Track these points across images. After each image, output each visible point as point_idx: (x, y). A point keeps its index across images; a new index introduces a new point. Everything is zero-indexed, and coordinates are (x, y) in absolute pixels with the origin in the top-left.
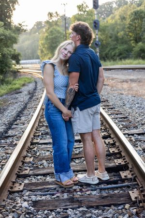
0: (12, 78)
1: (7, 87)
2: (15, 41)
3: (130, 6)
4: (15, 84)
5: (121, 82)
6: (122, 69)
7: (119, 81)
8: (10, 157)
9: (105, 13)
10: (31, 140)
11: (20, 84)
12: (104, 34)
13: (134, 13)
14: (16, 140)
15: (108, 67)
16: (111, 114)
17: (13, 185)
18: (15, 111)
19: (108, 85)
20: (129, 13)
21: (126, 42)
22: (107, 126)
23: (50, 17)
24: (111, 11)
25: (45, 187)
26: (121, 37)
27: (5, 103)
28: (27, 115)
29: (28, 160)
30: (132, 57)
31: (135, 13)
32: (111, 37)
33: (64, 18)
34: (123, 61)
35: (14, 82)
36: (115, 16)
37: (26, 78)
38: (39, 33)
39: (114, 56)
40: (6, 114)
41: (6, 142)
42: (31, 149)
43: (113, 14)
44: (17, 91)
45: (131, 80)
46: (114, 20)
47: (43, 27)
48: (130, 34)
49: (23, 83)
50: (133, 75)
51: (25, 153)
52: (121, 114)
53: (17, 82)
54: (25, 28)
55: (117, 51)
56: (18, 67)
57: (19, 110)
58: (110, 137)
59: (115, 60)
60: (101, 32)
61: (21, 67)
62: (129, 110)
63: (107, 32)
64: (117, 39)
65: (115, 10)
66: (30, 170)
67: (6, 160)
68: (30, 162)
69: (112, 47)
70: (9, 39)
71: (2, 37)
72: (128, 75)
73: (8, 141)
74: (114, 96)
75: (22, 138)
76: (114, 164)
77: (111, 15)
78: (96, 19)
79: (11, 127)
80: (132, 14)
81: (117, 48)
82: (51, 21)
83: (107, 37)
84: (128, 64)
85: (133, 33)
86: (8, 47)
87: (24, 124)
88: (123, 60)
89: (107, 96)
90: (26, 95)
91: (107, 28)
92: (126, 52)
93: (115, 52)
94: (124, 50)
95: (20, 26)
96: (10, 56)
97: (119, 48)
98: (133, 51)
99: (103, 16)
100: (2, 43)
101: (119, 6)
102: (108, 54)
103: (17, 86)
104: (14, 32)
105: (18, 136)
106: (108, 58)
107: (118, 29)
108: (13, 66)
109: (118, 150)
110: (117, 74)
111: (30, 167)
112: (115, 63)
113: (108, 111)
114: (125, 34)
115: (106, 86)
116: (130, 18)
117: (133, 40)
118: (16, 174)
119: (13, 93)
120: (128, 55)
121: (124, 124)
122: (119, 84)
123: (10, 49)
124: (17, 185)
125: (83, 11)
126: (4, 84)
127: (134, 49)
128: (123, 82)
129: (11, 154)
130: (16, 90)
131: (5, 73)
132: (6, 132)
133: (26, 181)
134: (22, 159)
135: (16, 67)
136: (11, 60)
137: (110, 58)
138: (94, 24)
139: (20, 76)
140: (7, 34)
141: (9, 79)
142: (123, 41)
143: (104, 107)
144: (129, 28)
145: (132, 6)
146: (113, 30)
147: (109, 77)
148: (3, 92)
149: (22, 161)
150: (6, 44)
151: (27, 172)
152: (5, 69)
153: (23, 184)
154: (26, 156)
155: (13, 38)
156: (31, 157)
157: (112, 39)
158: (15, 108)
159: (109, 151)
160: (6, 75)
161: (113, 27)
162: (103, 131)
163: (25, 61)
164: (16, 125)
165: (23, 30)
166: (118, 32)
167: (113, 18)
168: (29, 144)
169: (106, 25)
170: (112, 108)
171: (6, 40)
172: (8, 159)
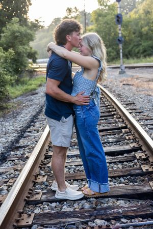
0: (28, 78)
1: (22, 87)
2: (30, 38)
4: (31, 85)
5: (147, 81)
6: (147, 67)
7: (145, 80)
8: (19, 175)
9: (128, 8)
10: (45, 152)
11: (36, 84)
12: (126, 30)
14: (28, 152)
15: (131, 65)
16: (140, 120)
17: (20, 216)
18: (29, 116)
19: (132, 85)
21: (151, 38)
22: (137, 135)
23: (69, 13)
25: (60, 220)
26: (145, 33)
27: (18, 105)
28: (43, 120)
29: (41, 179)
32: (134, 33)
33: (84, 14)
34: (148, 59)
35: (30, 82)
36: (138, 10)
39: (138, 53)
40: (19, 118)
41: (16, 155)
42: (45, 164)
43: (136, 8)
44: (33, 92)
46: (137, 15)
49: (39, 83)
51: (37, 170)
53: (33, 82)
54: (41, 24)
55: (141, 48)
56: (35, 66)
57: (34, 114)
58: (141, 150)
59: (138, 58)
60: (123, 27)
61: (38, 66)
63: (130, 28)
64: (141, 35)
65: (139, 4)
66: (44, 194)
67: (15, 179)
68: (43, 183)
69: (136, 44)
70: (25, 36)
71: (17, 34)
73: (18, 153)
74: (141, 98)
75: (35, 149)
76: (150, 188)
77: (135, 10)
78: (119, 12)
79: (23, 135)
81: (141, 44)
82: (70, 16)
83: (129, 33)
86: (24, 45)
87: (38, 132)
89: (132, 98)
90: (42, 97)
91: (130, 24)
92: (149, 48)
93: (139, 49)
95: (36, 23)
96: (26, 54)
97: (143, 44)
99: (125, 11)
100: (17, 41)
102: (131, 51)
103: (33, 87)
104: (30, 28)
105: (30, 147)
106: (131, 56)
107: (142, 24)
108: (30, 65)
110: (142, 73)
111: (42, 189)
112: (139, 60)
113: (136, 115)
114: (149, 29)
115: (131, 87)
118: (25, 200)
119: (28, 94)
122: (145, 83)
123: (26, 47)
124: (25, 216)
125: (104, 5)
126: (20, 85)
128: (149, 81)
129: (20, 170)
130: (31, 90)
131: (21, 73)
132: (17, 141)
133: (37, 211)
134: (33, 178)
135: (32, 66)
136: (27, 58)
137: (133, 55)
138: (117, 19)
139: (37, 75)
140: (23, 30)
141: (25, 79)
142: (148, 37)
143: (131, 111)
146: (137, 25)
147: (133, 76)
148: (18, 93)
149: (33, 181)
150: (22, 41)
151: (38, 197)
152: (21, 68)
153: (33, 215)
154: (38, 175)
155: (29, 34)
156: (44, 176)
157: (136, 35)
158: (29, 112)
159: (141, 169)
160: (22, 74)
161: (137, 22)
162: (131, 141)
163: (42, 60)
164: (30, 132)
165: (40, 26)
166: (142, 28)
167: (136, 13)
168: (42, 158)
169: (129, 20)
170: (140, 113)
171: (22, 38)
172: (17, 177)
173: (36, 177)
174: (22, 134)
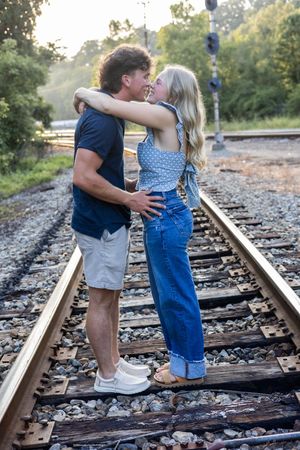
0: (34, 158)
1: (22, 175)
2: (40, 79)
3: (280, 6)
4: (41, 171)
5: (267, 164)
6: (266, 137)
7: (263, 162)
8: (21, 346)
9: (228, 22)
10: (72, 302)
11: (50, 170)
12: (225, 65)
13: (290, 21)
14: (39, 302)
15: (235, 134)
16: (256, 238)
17: (26, 427)
18: (38, 231)
19: (239, 172)
20: (279, 21)
21: (273, 82)
22: (251, 268)
23: (115, 30)
24: (241, 16)
25: (106, 433)
26: (262, 70)
27: (17, 211)
28: (66, 240)
29: (65, 355)
30: (286, 112)
31: (292, 20)
32: (241, 72)
33: (144, 34)
34: (268, 121)
35: (39, 166)
36: (249, 28)
37: (65, 157)
38: (92, 65)
39: (249, 109)
40: (18, 236)
41: (15, 307)
42: (73, 325)
43: (245, 23)
44: (45, 186)
45: (288, 160)
46: (247, 36)
47: (100, 52)
48: (283, 65)
49: (57, 167)
50: (292, 150)
51: (57, 337)
52: (279, 238)
53: (45, 166)
54: (60, 52)
55: (254, 100)
56: (47, 133)
57: (47, 228)
58: (260, 296)
59: (249, 119)
60: (220, 60)
61: (54, 135)
62: (294, 229)
63: (233, 61)
64: (254, 75)
65: (250, 15)
66: (72, 383)
67: (14, 355)
68: (69, 362)
69: (244, 92)
70: (28, 75)
71: (13, 71)
72: (281, 150)
73: (19, 304)
74: (257, 197)
75: (52, 296)
76: (278, 370)
77: (242, 26)
78: (211, 30)
79: (27, 268)
80: (286, 22)
81: (254, 93)
82: (115, 38)
83: (232, 71)
84: (278, 126)
85: (288, 61)
86: (27, 92)
87: (57, 262)
88: (267, 118)
89: (240, 197)
90: (63, 194)
91: (233, 53)
92: (272, 101)
93: (250, 102)
94: (270, 98)
95: (51, 49)
96: (30, 110)
97: (258, 93)
98: (288, 99)
99: (223, 28)
100: (13, 85)
101: (258, 6)
102: (235, 106)
103: (45, 174)
104: (39, 60)
105: (42, 292)
106: (235, 115)
107: (256, 53)
108: (38, 132)
109: (284, 331)
110: (257, 149)
111: (68, 375)
112: (251, 124)
113: (248, 229)
114: (270, 64)
115: (236, 175)
116: (281, 30)
117: (288, 76)
118: (35, 395)
119: (35, 188)
120: (278, 108)
121: (289, 262)
122: (264, 168)
123: (31, 97)
124: (35, 427)
125: (182, 17)
126: (18, 171)
127: (290, 95)
128: (272, 164)
129: (25, 338)
130: (42, 182)
131: (20, 148)
132: (16, 281)
133: (60, 416)
134: (49, 353)
135: (43, 135)
136: (32, 119)
137: (239, 114)
138: (208, 43)
139: (52, 152)
140: (24, 64)
141: (29, 159)
142: (267, 79)
143: (238, 222)
144: (279, 51)
145: (285, 7)
146: (246, 55)
147: (240, 155)
148: (14, 187)
149: (50, 359)
150: (22, 85)
151: (61, 390)
152: (21, 139)
153: (51, 424)
154: (59, 346)
155: (36, 72)
156: (71, 348)
157: (244, 74)
158: (39, 224)
159: (261, 333)
160: (22, 151)
161: (246, 50)
162: (241, 279)
163: (61, 123)
164: (40, 262)
165: (58, 56)
166: (256, 61)
167: (244, 32)
168: (68, 312)
169: (230, 45)
170: (255, 225)
171: (23, 78)
172: (18, 351)
173: (56, 349)
174: (25, 266)
